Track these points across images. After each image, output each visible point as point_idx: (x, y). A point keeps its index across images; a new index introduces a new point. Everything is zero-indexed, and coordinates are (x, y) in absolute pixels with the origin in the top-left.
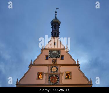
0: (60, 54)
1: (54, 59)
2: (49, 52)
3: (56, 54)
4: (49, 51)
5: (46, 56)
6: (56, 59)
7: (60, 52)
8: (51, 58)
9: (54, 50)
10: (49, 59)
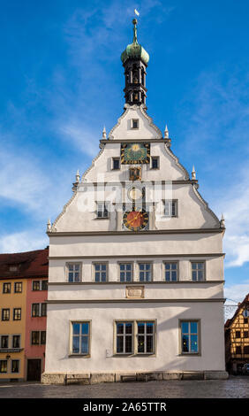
0: (149, 152)
1: (134, 166)
2: (122, 147)
3: (139, 153)
4: (120, 145)
5: (114, 159)
6: (138, 166)
7: (149, 147)
8: (127, 165)
9: (132, 143)
10: (121, 166)
